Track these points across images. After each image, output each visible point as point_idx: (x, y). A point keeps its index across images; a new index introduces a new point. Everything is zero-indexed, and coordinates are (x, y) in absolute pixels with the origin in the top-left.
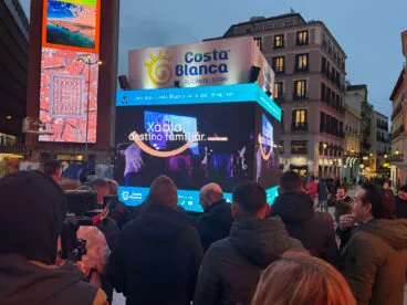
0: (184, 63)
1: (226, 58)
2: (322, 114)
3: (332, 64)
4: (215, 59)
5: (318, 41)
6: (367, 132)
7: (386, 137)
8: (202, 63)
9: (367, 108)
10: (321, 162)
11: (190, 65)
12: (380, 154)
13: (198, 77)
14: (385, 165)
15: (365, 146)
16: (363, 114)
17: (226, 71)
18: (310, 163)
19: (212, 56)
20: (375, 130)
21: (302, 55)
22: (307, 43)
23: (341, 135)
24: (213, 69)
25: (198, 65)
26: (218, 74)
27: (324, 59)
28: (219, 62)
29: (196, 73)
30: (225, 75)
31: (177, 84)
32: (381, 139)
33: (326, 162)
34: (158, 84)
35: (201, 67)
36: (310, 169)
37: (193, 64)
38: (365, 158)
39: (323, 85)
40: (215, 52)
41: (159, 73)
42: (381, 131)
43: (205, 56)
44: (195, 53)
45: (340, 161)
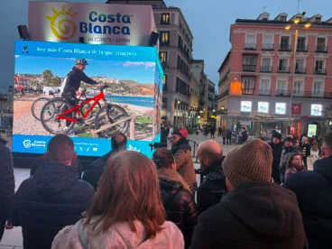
0: (88, 22)
1: (129, 22)
2: (178, 78)
3: (185, 42)
4: (118, 21)
5: (176, 22)
6: (202, 94)
7: (213, 98)
8: (106, 24)
9: (203, 76)
10: (175, 114)
11: (94, 24)
12: (210, 109)
13: (102, 36)
14: (213, 117)
15: (201, 103)
16: (201, 81)
17: (128, 33)
18: (168, 115)
19: (116, 18)
20: (207, 93)
21: (165, 32)
22: (168, 23)
23: (188, 95)
24: (117, 30)
25: (102, 25)
26: (121, 35)
27: (180, 38)
28: (122, 25)
29: (100, 32)
30: (128, 37)
31: (82, 40)
32: (210, 99)
33: (179, 114)
34: (61, 38)
35: (105, 27)
36: (169, 118)
37: (97, 23)
38: (201, 112)
39: (179, 57)
40: (118, 16)
41: (62, 27)
42: (211, 93)
43: (109, 17)
44: (99, 14)
45: (187, 113)
